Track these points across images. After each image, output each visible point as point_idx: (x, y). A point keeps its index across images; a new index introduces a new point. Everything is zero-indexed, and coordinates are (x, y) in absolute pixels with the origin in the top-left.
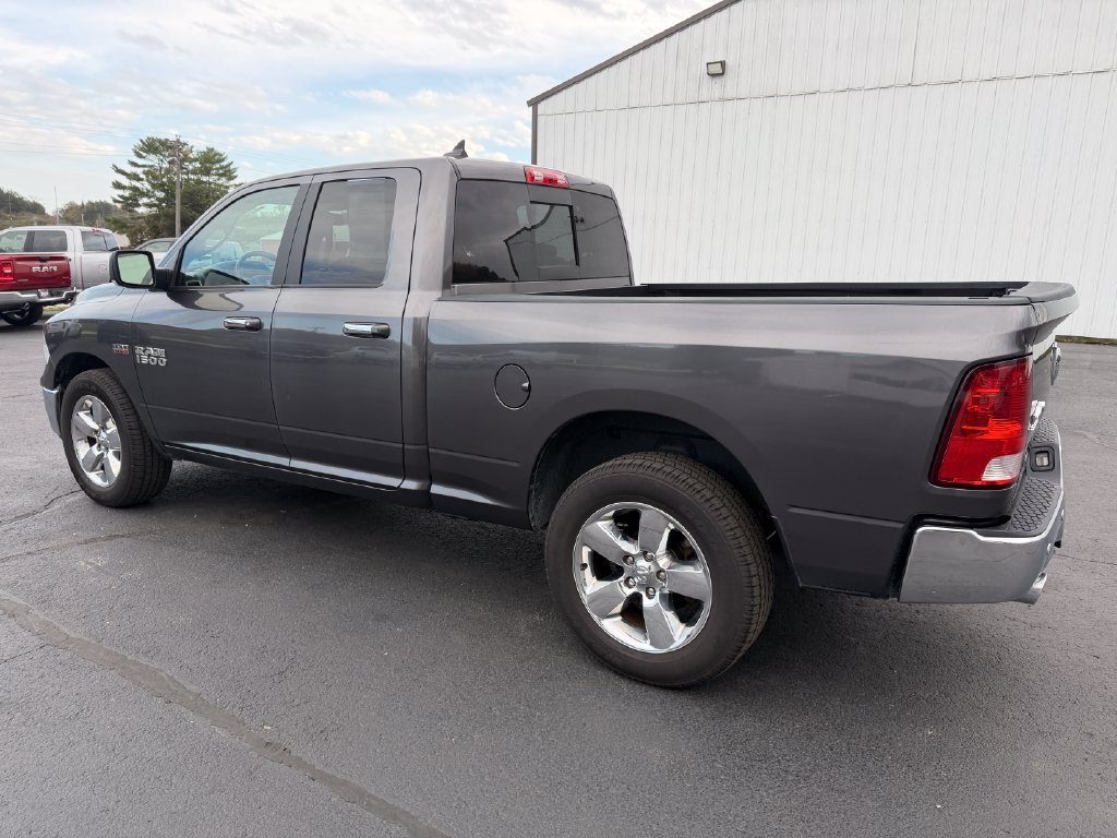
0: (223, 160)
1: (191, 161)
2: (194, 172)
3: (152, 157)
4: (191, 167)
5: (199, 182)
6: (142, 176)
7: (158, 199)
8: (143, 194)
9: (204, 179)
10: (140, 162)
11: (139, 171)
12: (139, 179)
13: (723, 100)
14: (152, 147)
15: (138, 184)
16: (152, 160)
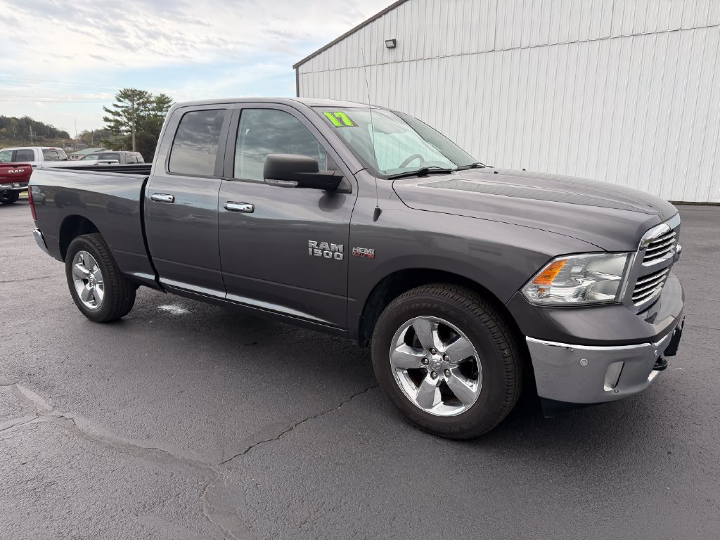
0: (170, 101)
1: (151, 103)
2: (153, 110)
3: (127, 101)
4: (151, 107)
5: (156, 116)
6: (121, 113)
7: (131, 127)
8: (122, 124)
9: (159, 113)
10: (120, 104)
11: (119, 110)
12: (119, 115)
13: (395, 62)
14: (127, 95)
15: (119, 118)
16: (127, 103)
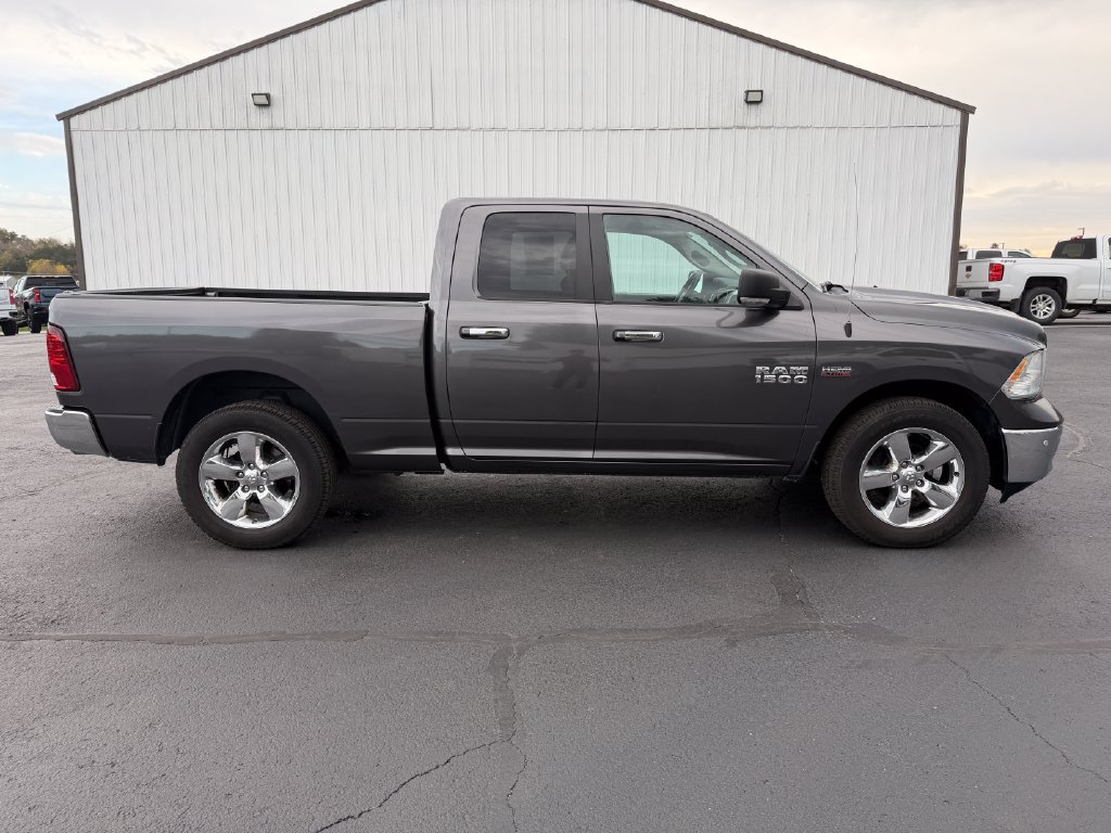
13: (272, 129)
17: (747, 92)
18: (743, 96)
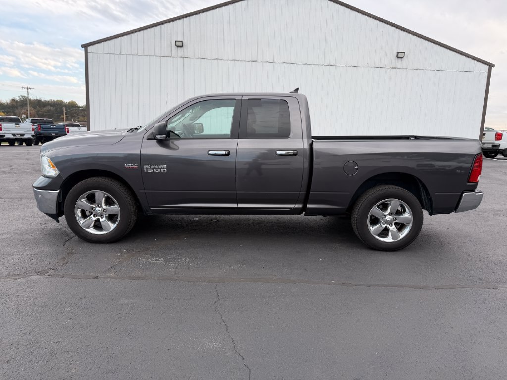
13: (182, 57)
17: (398, 53)
18: (396, 54)
